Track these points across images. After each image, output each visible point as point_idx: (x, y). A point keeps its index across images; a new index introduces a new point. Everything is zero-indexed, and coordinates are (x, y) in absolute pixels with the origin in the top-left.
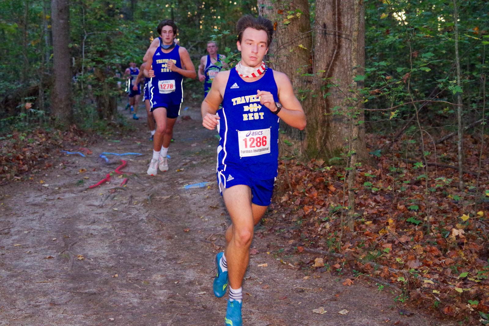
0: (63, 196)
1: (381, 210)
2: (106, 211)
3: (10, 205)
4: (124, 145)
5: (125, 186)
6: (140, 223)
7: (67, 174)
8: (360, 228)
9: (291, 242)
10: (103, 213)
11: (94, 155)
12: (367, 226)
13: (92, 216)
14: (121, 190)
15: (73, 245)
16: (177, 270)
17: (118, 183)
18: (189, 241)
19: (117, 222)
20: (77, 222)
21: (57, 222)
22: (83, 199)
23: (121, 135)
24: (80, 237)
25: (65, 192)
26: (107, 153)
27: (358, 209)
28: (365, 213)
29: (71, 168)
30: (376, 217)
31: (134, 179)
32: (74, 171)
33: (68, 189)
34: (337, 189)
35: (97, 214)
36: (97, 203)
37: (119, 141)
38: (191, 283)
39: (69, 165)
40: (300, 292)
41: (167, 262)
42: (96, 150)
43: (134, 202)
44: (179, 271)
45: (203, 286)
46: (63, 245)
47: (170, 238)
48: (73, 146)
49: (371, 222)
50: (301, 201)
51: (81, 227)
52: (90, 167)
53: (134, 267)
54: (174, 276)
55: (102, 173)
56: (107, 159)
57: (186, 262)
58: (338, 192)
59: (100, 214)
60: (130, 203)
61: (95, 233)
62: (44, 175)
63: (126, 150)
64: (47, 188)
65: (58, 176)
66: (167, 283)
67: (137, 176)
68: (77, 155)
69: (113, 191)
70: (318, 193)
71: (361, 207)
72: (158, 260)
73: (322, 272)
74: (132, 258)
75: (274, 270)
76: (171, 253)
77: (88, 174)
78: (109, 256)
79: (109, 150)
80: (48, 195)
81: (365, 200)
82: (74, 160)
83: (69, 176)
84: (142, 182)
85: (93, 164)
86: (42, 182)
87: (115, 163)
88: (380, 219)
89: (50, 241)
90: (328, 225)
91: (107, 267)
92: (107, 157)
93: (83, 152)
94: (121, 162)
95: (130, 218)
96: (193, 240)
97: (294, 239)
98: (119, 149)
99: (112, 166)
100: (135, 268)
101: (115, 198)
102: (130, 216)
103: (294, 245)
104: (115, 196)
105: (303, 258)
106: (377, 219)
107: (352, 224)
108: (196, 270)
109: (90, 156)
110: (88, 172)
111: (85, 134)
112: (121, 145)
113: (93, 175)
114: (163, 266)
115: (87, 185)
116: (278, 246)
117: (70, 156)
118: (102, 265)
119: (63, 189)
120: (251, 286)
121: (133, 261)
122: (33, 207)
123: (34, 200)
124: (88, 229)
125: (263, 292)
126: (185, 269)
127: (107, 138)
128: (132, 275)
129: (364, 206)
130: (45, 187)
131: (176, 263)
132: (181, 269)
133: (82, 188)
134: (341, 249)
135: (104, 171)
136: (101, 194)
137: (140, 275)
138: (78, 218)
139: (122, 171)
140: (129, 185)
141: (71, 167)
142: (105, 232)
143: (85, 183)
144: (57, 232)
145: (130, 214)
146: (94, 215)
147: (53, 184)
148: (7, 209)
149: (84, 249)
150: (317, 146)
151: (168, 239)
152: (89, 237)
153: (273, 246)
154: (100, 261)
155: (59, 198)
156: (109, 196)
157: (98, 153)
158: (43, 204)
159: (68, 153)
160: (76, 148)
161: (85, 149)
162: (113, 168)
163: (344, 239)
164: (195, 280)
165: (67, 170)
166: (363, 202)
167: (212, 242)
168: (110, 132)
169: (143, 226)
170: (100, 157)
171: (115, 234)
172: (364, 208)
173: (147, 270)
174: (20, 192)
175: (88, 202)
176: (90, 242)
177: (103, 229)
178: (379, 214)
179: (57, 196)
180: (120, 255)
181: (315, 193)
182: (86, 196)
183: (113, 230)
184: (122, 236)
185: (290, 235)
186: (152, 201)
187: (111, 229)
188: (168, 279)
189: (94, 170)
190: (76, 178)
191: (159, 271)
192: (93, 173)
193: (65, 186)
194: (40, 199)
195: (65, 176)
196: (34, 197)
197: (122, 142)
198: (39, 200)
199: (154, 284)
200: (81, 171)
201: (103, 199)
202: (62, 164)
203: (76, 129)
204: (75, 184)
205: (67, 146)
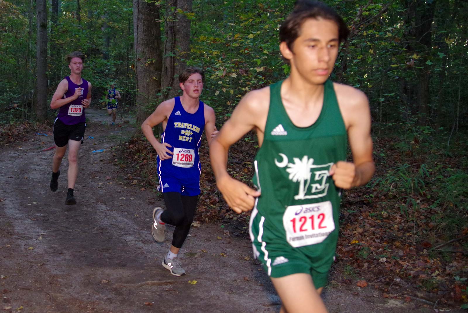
0: (28, 154)
10: (46, 162)
15: (24, 173)
20: (31, 165)
21: (21, 165)
22: (38, 155)
24: (29, 171)
25: (30, 152)
29: (37, 142)
35: (42, 162)
36: (44, 157)
39: (37, 140)
51: (32, 167)
59: (44, 162)
62: (22, 144)
64: (21, 150)
65: (29, 145)
68: (43, 135)
77: (46, 144)
80: (20, 154)
82: (41, 137)
83: (35, 145)
85: (50, 140)
86: (19, 147)
93: (47, 134)
113: (48, 145)
115: (42, 149)
117: (40, 135)
119: (29, 151)
122: (11, 158)
123: (12, 155)
124: (35, 168)
133: (39, 151)
136: (48, 154)
138: (32, 163)
146: (40, 162)
147: (25, 148)
152: (34, 171)
155: (25, 155)
158: (16, 157)
160: (44, 132)
161: (49, 132)
165: (35, 142)
174: (6, 151)
175: (40, 157)
182: (40, 154)
190: (38, 146)
193: (31, 149)
194: (16, 155)
195: (33, 145)
200: (42, 143)
201: (48, 156)
202: (33, 139)
203: (48, 123)
204: (37, 149)
205: (40, 131)
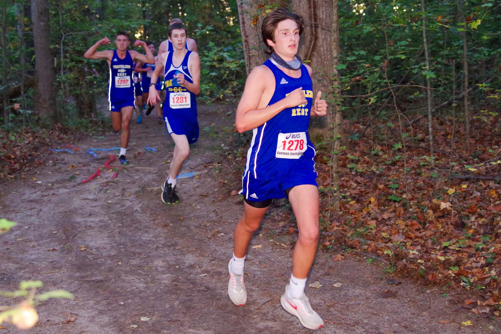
0: (58, 192)
1: (363, 190)
2: (101, 204)
3: (7, 203)
4: (109, 140)
5: (116, 179)
6: (135, 214)
7: (58, 171)
8: (345, 208)
9: (282, 224)
10: (98, 206)
11: (81, 151)
12: (351, 205)
13: (88, 209)
14: (112, 184)
15: (73, 237)
16: (177, 255)
17: (109, 177)
18: (184, 228)
19: (113, 213)
20: (74, 215)
21: (55, 217)
22: (77, 193)
23: (104, 131)
24: (79, 229)
25: (58, 188)
26: (94, 149)
27: (341, 190)
28: (348, 194)
29: (60, 165)
30: (359, 197)
31: (124, 172)
32: (64, 168)
33: (60, 185)
35: (93, 207)
36: (91, 197)
37: (103, 137)
38: (191, 267)
39: (59, 162)
41: (166, 249)
42: (83, 147)
43: (127, 194)
44: (179, 257)
45: (203, 269)
46: (64, 237)
47: (166, 226)
48: (60, 144)
49: (355, 201)
51: (79, 219)
52: (80, 163)
53: (135, 255)
54: (175, 261)
55: (91, 168)
56: (95, 155)
57: (184, 248)
58: (321, 176)
59: (95, 207)
60: (123, 195)
61: (93, 225)
62: (36, 172)
63: (111, 145)
64: (41, 185)
65: (50, 173)
66: (169, 268)
67: (126, 169)
68: (65, 152)
69: (105, 184)
71: (343, 188)
72: (157, 247)
74: (132, 246)
75: (269, 250)
76: (168, 240)
77: (78, 170)
78: (110, 246)
79: (95, 146)
80: (42, 192)
81: (347, 181)
82: (62, 156)
83: (60, 172)
84: (132, 175)
85: (81, 160)
86: (35, 179)
87: (103, 158)
88: (362, 198)
89: (51, 235)
91: (109, 256)
92: (95, 153)
93: (70, 149)
94: (108, 157)
95: (125, 209)
96: (188, 227)
97: (284, 221)
98: (105, 145)
99: (101, 161)
100: (137, 256)
101: (108, 192)
102: (124, 208)
103: (284, 227)
104: (107, 190)
105: (295, 238)
106: (360, 198)
107: (337, 204)
108: (195, 254)
109: (78, 152)
110: (78, 168)
111: (70, 132)
112: (106, 141)
113: (83, 170)
114: (163, 252)
115: (79, 180)
116: (269, 229)
117: (58, 153)
118: (105, 254)
119: (56, 185)
120: (249, 266)
121: (133, 249)
122: (30, 203)
123: (29, 197)
124: (86, 221)
125: (261, 271)
126: (184, 255)
127: (91, 135)
128: (134, 262)
129: (346, 187)
130: (39, 184)
131: (175, 249)
132: (180, 255)
133: (75, 183)
134: (329, 228)
135: (93, 167)
136: (93, 188)
137: (142, 261)
138: (74, 212)
139: (111, 165)
140: (119, 178)
141: (61, 163)
142: (103, 224)
143: (77, 178)
144: (56, 225)
145: (125, 206)
146: (90, 208)
147: (46, 181)
148: (5, 207)
149: (85, 241)
151: (164, 228)
152: (88, 229)
153: (265, 229)
154: (102, 251)
155: (53, 194)
156: (101, 190)
157: (85, 150)
158: (38, 200)
159: (57, 150)
160: (63, 145)
161: (72, 146)
162: (101, 163)
163: (331, 219)
164: (195, 264)
165: (57, 167)
166: (345, 184)
167: (207, 228)
168: (93, 129)
169: (138, 216)
170: (88, 153)
171: (112, 225)
172: (346, 189)
173: (148, 257)
174: (15, 190)
175: (82, 196)
176: (89, 234)
177: (100, 221)
178: (361, 194)
179: (52, 192)
180: (120, 244)
182: (79, 191)
183: (110, 221)
184: (119, 227)
185: (280, 218)
186: (143, 192)
187: (108, 220)
188: (169, 264)
189: (84, 166)
190: (67, 175)
191: (160, 257)
192: (83, 168)
193: (57, 182)
196: (29, 194)
197: (106, 138)
198: (34, 196)
199: (157, 269)
200: (71, 167)
201: (97, 192)
202: (52, 161)
203: (61, 128)
204: (68, 180)
205: (55, 144)
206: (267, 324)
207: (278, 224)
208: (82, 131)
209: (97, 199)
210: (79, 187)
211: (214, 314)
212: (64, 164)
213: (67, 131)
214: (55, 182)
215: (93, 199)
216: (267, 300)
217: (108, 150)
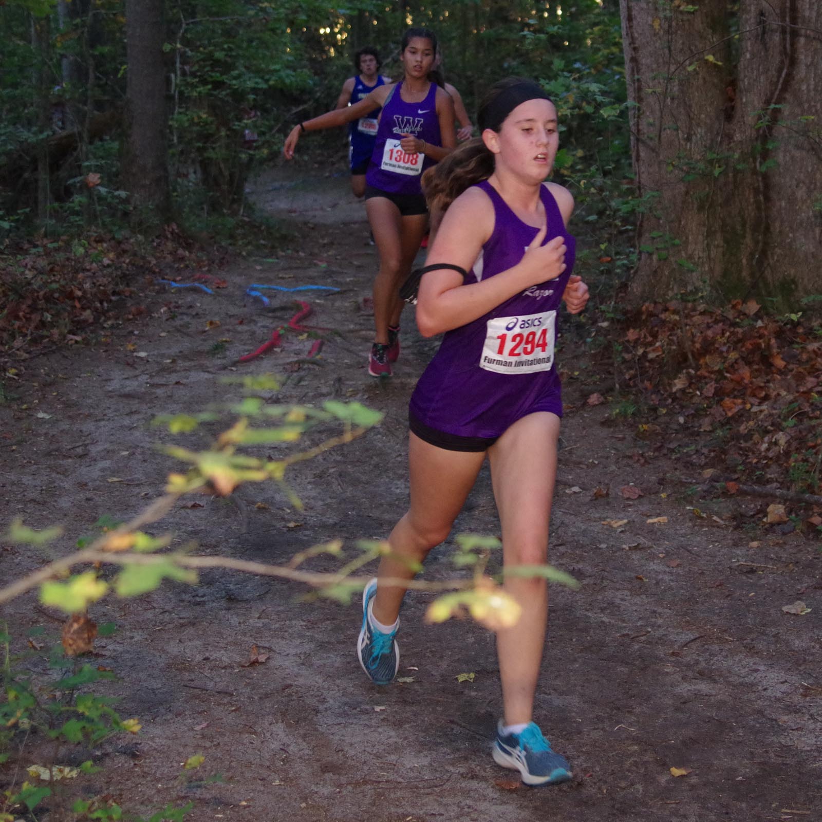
0: (187, 377)
3: (74, 397)
4: (289, 268)
5: (318, 356)
6: (372, 435)
7: (183, 331)
9: (708, 472)
11: (231, 289)
14: (311, 366)
17: (302, 350)
19: (322, 431)
23: (272, 247)
25: (187, 369)
26: (261, 286)
29: (186, 319)
31: (335, 341)
32: (195, 325)
33: (191, 363)
34: (788, 363)
37: (274, 260)
39: (181, 310)
40: (748, 572)
42: (235, 280)
48: (179, 270)
50: (715, 388)
52: (230, 316)
55: (257, 329)
56: (265, 299)
58: (792, 370)
60: (338, 392)
61: (277, 455)
62: (132, 332)
63: (298, 279)
64: (145, 361)
65: (163, 334)
67: (339, 335)
68: (194, 290)
69: (295, 367)
70: (751, 372)
73: (784, 534)
75: (684, 528)
77: (228, 331)
79: (260, 280)
80: (151, 377)
82: (189, 299)
83: (187, 334)
85: (234, 310)
86: (130, 347)
87: (283, 308)
90: (782, 438)
92: (265, 295)
93: (204, 283)
94: (296, 306)
97: (713, 467)
98: (283, 278)
99: (279, 314)
101: (303, 383)
103: (715, 479)
104: (300, 379)
105: (740, 505)
109: (224, 292)
110: (228, 327)
111: (197, 245)
112: (284, 269)
113: (239, 333)
115: (232, 354)
116: (681, 482)
117: (179, 291)
118: (312, 520)
119: (181, 363)
120: (642, 562)
122: (125, 400)
123: (123, 386)
125: (670, 573)
127: (244, 253)
130: (141, 359)
133: (224, 361)
134: (819, 487)
135: (263, 326)
139: (305, 324)
140: (327, 355)
141: (187, 314)
143: (228, 349)
147: (156, 352)
148: (68, 404)
150: (744, 274)
153: (672, 481)
155: (177, 382)
156: (288, 378)
157: (240, 287)
158: (144, 393)
159: (174, 284)
160: (187, 273)
161: (209, 276)
165: (179, 322)
170: (248, 295)
174: (88, 369)
179: (174, 377)
180: (345, 501)
181: (745, 372)
185: (704, 459)
186: (385, 389)
189: (241, 323)
190: (205, 340)
192: (240, 328)
193: (184, 356)
194: (136, 383)
195: (178, 334)
196: (121, 379)
197: (282, 263)
198: (133, 385)
200: (210, 324)
202: (165, 308)
203: (177, 234)
204: (208, 353)
205: (168, 271)
206: (697, 687)
207: (700, 474)
208: (223, 244)
209: (278, 399)
210: (234, 369)
211: (575, 660)
212: (193, 317)
213: (191, 241)
214: (178, 356)
215: (270, 399)
216: (692, 638)
217: (292, 290)
